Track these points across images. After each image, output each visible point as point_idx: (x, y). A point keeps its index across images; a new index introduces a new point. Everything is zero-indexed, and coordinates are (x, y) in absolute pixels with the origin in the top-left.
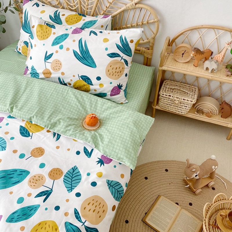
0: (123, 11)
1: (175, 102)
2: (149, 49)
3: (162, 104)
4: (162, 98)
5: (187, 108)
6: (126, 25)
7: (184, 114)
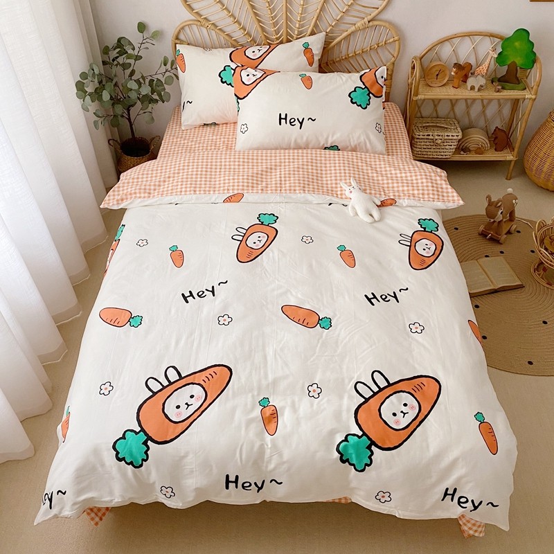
0: (350, 35)
1: (437, 142)
3: (418, 150)
4: (418, 140)
5: (453, 147)
6: (355, 52)
7: (449, 157)
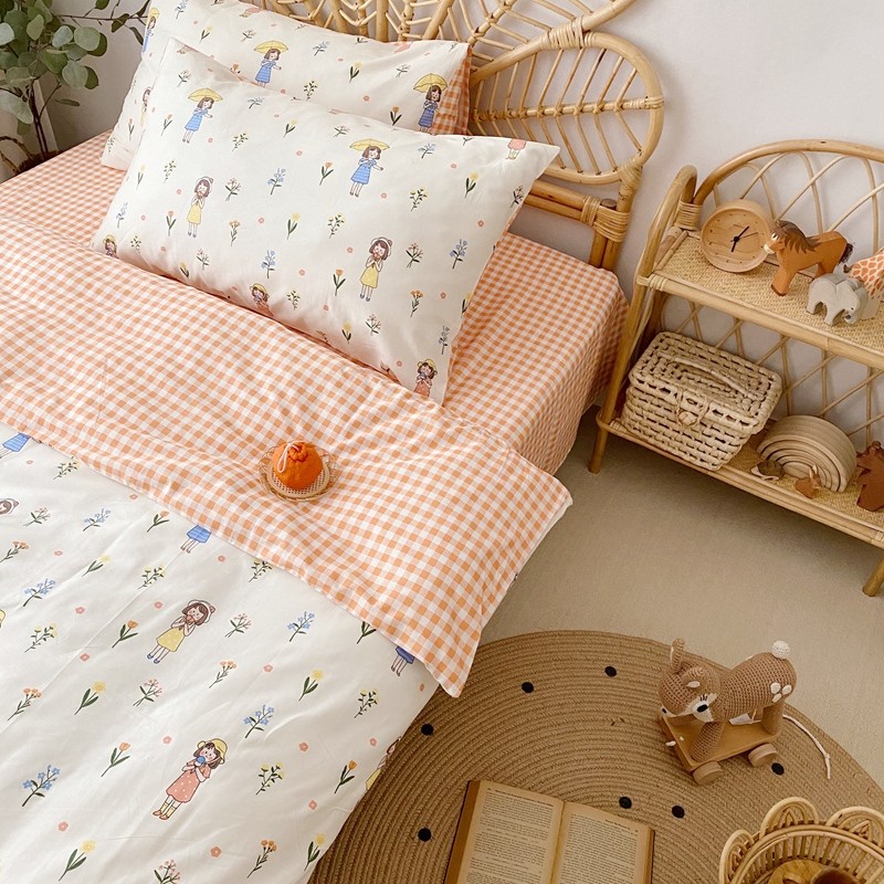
0: (536, 54)
1: (682, 416)
2: (614, 208)
3: (635, 417)
4: (637, 393)
5: (725, 446)
7: (711, 468)
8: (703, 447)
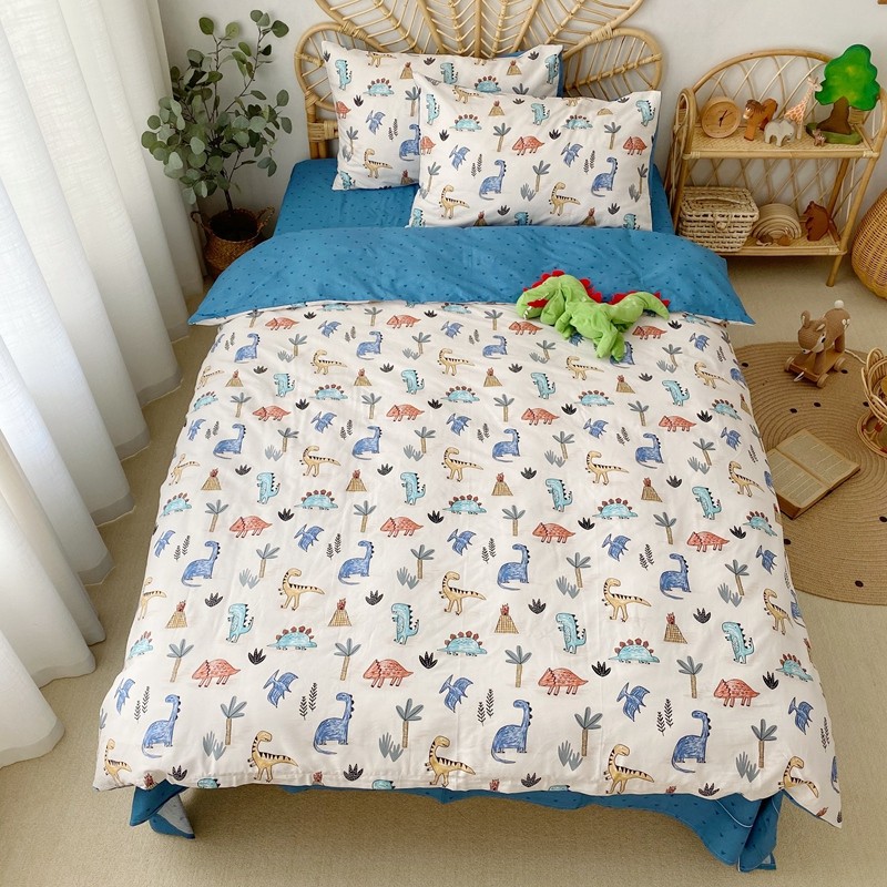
1: (719, 225)
4: (689, 224)
5: (744, 234)
6: (589, 78)
7: (737, 250)
8: (731, 240)
